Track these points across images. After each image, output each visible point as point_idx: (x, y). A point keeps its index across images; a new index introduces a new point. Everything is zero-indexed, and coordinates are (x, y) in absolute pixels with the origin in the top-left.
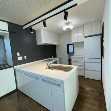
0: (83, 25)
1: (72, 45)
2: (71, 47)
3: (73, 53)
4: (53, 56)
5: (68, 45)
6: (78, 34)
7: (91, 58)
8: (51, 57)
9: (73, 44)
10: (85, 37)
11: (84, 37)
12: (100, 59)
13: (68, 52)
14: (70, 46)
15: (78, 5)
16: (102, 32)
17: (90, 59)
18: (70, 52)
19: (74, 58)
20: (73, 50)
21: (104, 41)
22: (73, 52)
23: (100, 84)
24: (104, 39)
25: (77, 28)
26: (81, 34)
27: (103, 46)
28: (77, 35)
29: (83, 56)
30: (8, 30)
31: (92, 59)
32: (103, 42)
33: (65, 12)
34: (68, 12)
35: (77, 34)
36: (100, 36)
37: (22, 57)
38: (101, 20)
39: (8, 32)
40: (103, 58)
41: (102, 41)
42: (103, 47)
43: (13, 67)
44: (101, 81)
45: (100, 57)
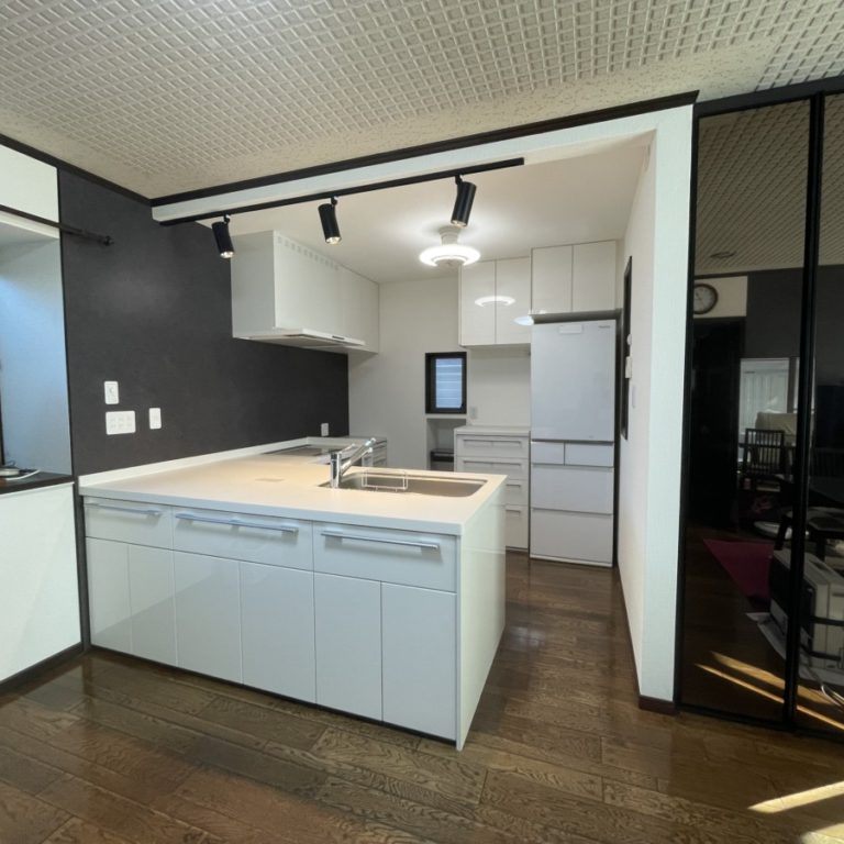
0: (532, 250)
1: (458, 363)
2: (447, 373)
3: (463, 410)
4: (325, 428)
5: (431, 359)
6: (500, 298)
7: (566, 442)
8: (318, 434)
9: (462, 355)
10: (539, 320)
11: (531, 321)
12: (611, 449)
13: (430, 406)
14: (440, 364)
15: (526, 163)
16: (621, 305)
17: (561, 446)
18: (439, 405)
19: (468, 439)
20: (460, 390)
21: (632, 350)
22: (459, 406)
23: (607, 580)
24: (634, 339)
25: (497, 261)
26: (510, 301)
27: (627, 376)
28: (492, 299)
29: (526, 432)
30: (56, 220)
31: (568, 446)
32: (627, 353)
33: (458, 181)
34: (475, 188)
35: (496, 295)
36: (612, 323)
37: (132, 414)
38: (620, 243)
39: (55, 234)
40: (626, 438)
41: (622, 351)
42: (626, 381)
43: (73, 478)
44: (614, 570)
45: (611, 438)
